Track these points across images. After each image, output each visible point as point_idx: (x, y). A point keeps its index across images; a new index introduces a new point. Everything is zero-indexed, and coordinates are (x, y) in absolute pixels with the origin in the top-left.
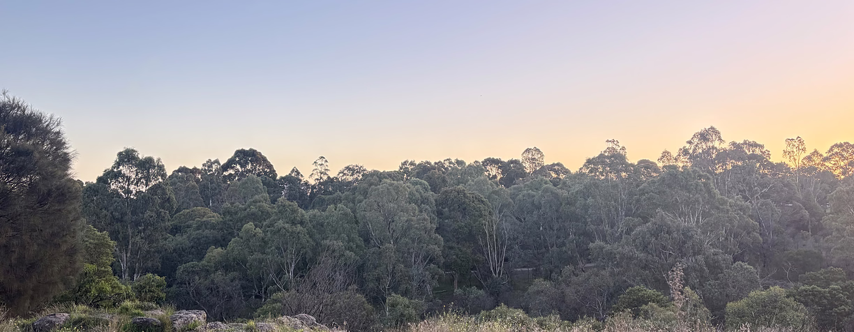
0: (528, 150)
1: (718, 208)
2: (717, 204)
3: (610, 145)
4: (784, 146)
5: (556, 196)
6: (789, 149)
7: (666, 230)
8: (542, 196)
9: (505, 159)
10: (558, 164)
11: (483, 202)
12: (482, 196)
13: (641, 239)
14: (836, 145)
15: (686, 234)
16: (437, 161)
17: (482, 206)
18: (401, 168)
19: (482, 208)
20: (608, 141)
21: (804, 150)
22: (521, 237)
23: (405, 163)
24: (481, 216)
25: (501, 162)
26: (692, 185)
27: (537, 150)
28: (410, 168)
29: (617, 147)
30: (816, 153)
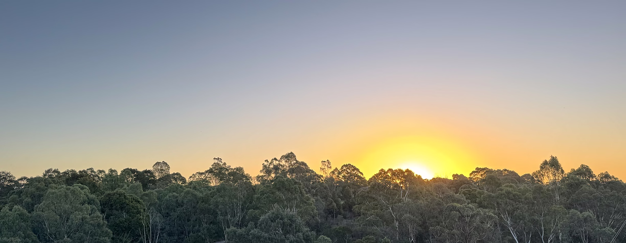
0: (158, 164)
1: (306, 203)
2: (305, 200)
3: (216, 161)
4: (320, 165)
5: (195, 196)
6: (323, 167)
7: (280, 217)
8: (185, 197)
9: (141, 170)
10: (177, 174)
11: (139, 202)
12: (139, 198)
13: (265, 224)
14: (344, 165)
15: (291, 219)
16: (82, 170)
17: (138, 205)
18: (45, 175)
19: (139, 207)
20: (215, 159)
21: (330, 167)
22: (168, 228)
23: (48, 171)
24: (139, 212)
25: (137, 172)
26: (292, 188)
27: (165, 163)
28: (54, 175)
29: (220, 163)
30: (336, 169)
